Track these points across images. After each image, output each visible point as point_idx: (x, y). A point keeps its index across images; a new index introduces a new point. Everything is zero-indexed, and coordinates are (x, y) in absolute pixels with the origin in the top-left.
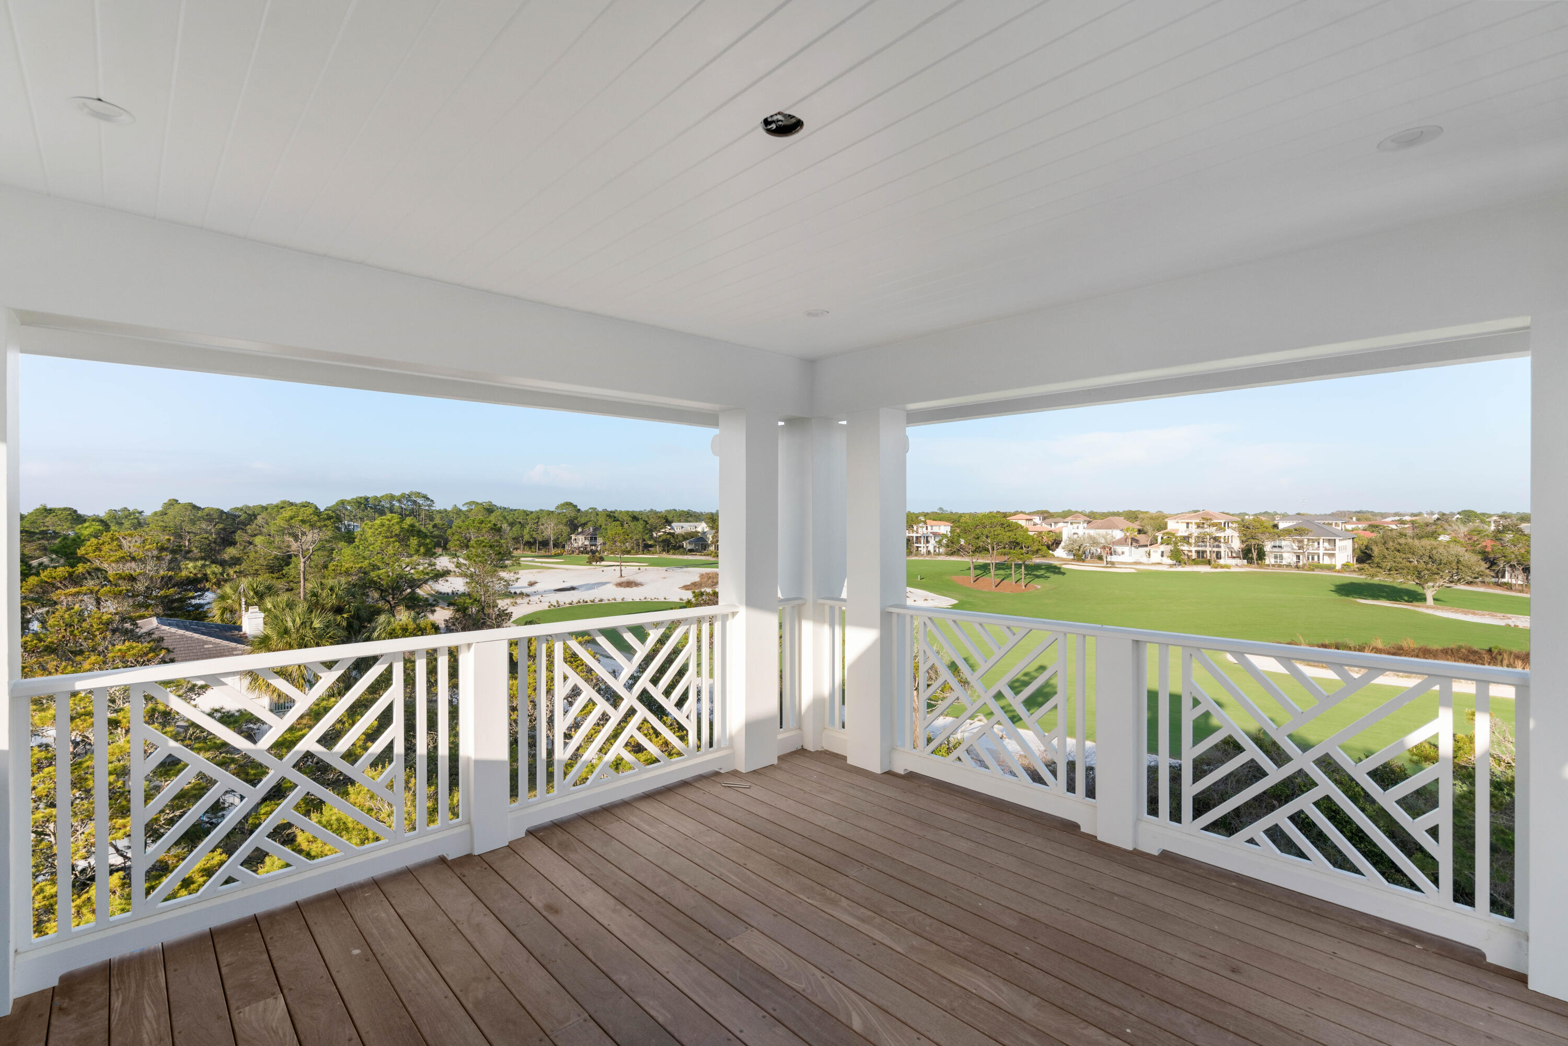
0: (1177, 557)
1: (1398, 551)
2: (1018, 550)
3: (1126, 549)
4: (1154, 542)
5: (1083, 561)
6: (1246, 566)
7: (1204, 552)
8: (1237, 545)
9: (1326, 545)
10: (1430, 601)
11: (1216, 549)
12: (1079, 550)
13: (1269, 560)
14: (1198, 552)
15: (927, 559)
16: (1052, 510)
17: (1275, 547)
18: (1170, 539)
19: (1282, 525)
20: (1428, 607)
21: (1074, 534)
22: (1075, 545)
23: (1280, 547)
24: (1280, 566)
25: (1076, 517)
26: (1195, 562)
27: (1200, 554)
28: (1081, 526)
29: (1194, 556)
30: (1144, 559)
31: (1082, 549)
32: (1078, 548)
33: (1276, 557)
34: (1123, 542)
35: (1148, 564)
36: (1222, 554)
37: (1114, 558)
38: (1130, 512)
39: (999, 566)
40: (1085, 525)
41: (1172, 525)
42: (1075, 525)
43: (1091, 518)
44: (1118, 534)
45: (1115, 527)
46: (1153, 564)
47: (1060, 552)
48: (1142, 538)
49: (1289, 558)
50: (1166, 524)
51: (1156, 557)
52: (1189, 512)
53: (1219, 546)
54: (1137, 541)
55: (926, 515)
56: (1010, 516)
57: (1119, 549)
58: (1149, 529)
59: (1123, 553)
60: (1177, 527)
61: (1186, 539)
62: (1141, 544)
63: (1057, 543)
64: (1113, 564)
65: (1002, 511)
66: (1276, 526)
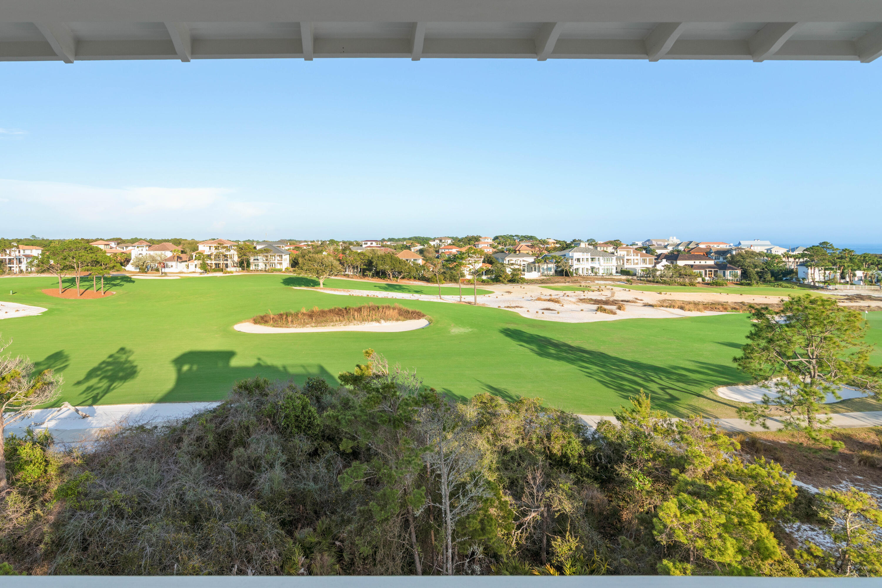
0: (205, 268)
1: (310, 260)
2: (98, 267)
3: (174, 264)
4: (190, 259)
5: (146, 272)
6: (241, 272)
7: (219, 264)
8: (236, 259)
9: (278, 258)
10: (322, 286)
11: (225, 262)
12: (143, 265)
13: (252, 267)
14: (216, 264)
15: (19, 276)
16: (123, 238)
17: (255, 260)
18: (201, 256)
19: (259, 247)
20: (321, 289)
21: (140, 254)
22: (140, 262)
23: (257, 260)
24: (257, 271)
25: (141, 243)
26: (215, 271)
27: (217, 265)
28: (144, 249)
29: (214, 267)
30: (185, 270)
31: (145, 265)
32: (142, 264)
33: (255, 265)
34: (172, 259)
35: (188, 273)
36: (229, 264)
37: (166, 270)
38: (175, 239)
39: (83, 279)
40: (147, 248)
41: (201, 248)
42: (140, 248)
43: (151, 243)
44: (169, 254)
45: (167, 249)
46: (190, 273)
47: (130, 267)
48: (183, 256)
49: (261, 266)
50: (198, 247)
51: (192, 268)
52: (210, 240)
53: (227, 260)
54: (181, 258)
55: (19, 241)
56: (92, 242)
57: (170, 264)
58: (188, 250)
59: (172, 266)
60: (204, 249)
61: (209, 256)
62: (183, 260)
63: (128, 261)
64: (165, 274)
65: (86, 238)
66: (255, 248)
